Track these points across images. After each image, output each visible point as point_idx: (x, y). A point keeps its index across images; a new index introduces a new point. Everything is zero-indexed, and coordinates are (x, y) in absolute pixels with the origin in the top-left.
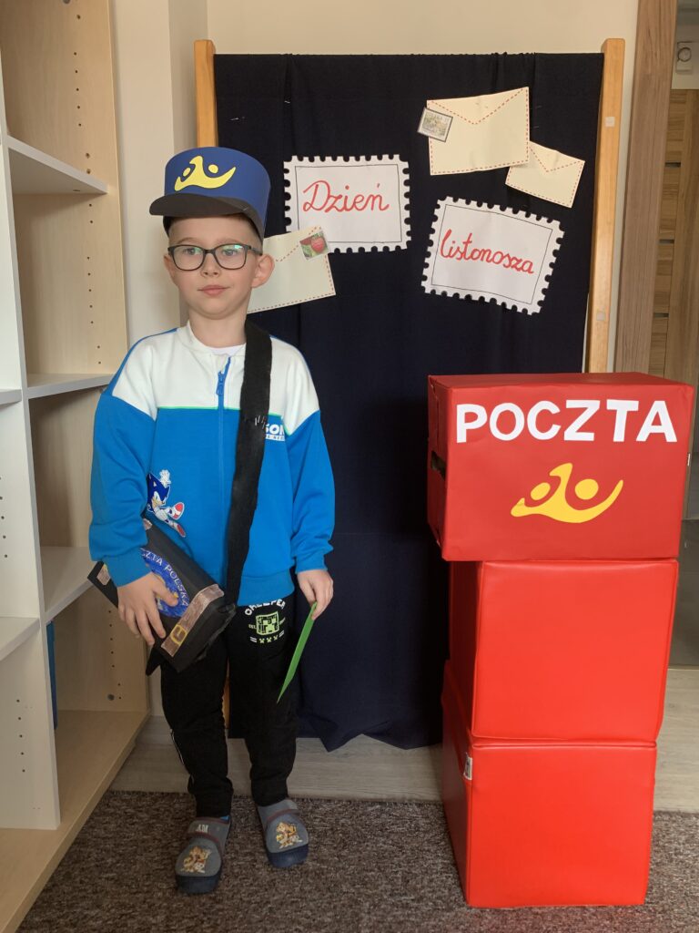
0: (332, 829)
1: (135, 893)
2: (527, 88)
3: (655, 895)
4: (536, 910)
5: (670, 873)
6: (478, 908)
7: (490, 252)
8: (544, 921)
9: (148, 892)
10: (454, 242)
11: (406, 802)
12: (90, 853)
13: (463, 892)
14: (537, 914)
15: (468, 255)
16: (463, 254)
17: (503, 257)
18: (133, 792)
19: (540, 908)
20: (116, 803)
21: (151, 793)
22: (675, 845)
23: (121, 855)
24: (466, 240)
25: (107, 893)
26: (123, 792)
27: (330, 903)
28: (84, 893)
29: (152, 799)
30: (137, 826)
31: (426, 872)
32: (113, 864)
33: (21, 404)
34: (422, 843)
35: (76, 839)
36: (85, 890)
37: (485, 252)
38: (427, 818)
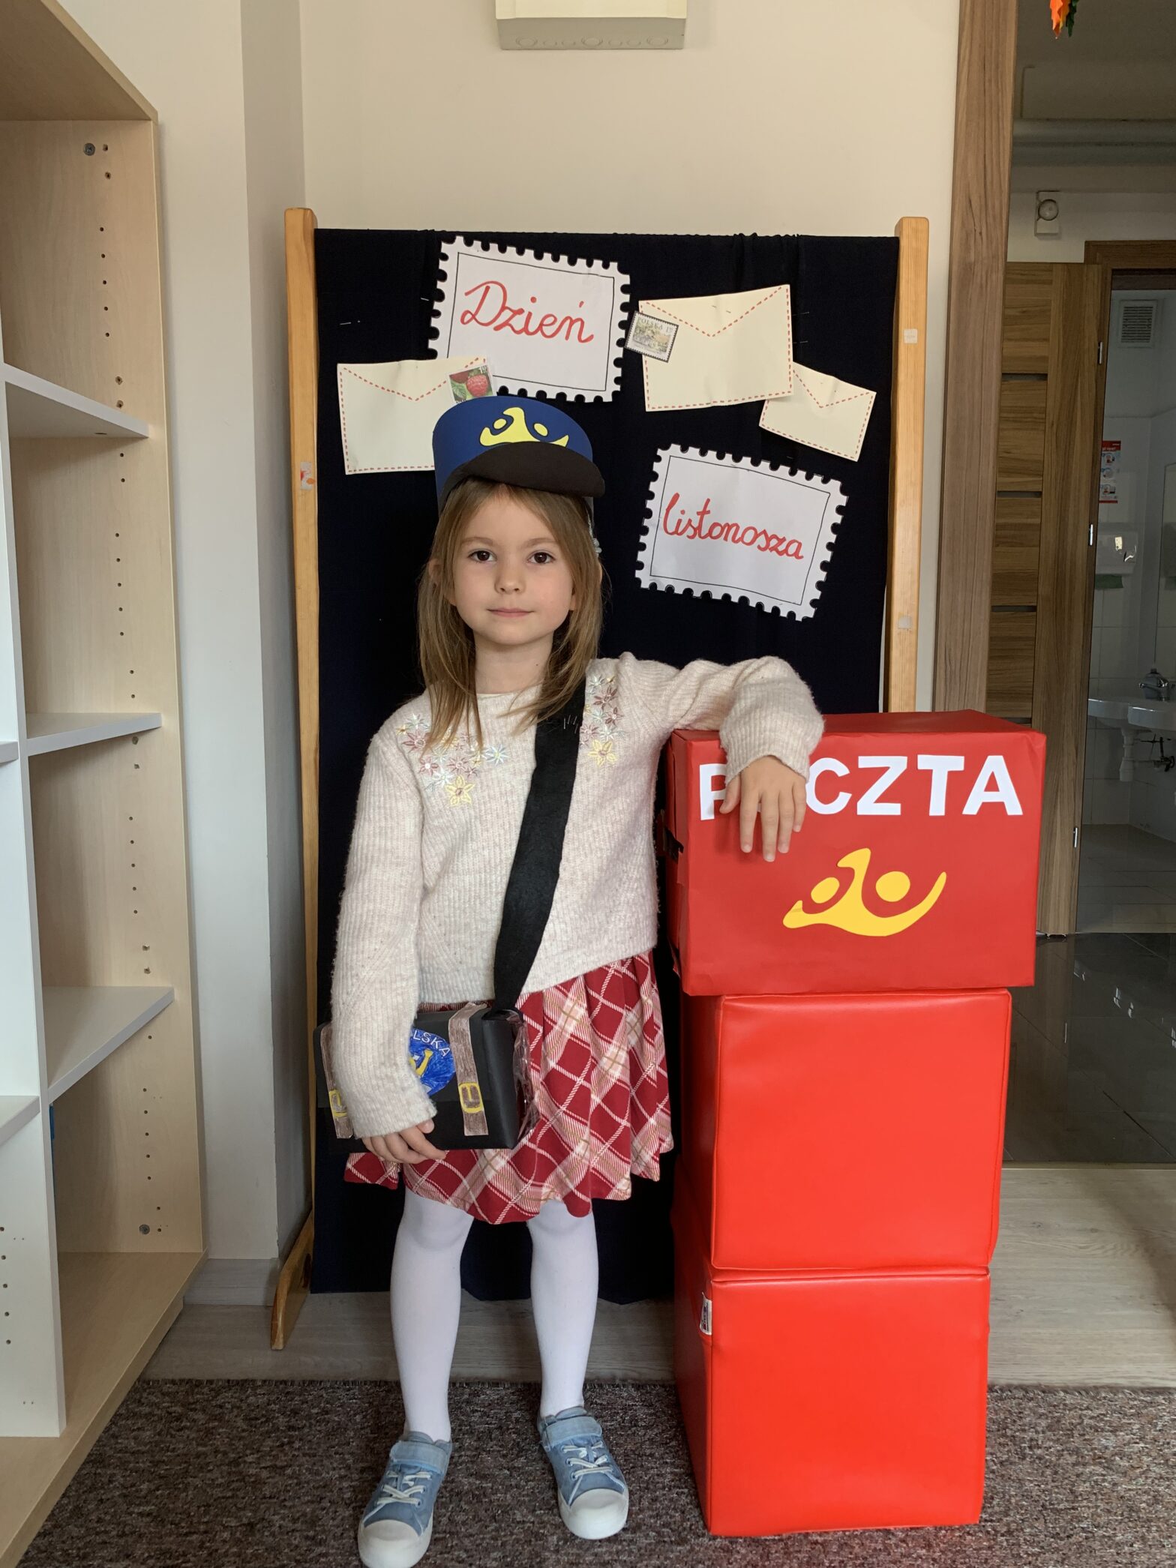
0: (500, 1428)
1: (186, 1534)
2: (788, 286)
3: (997, 1509)
4: (815, 1538)
5: (1021, 1476)
6: (726, 1538)
7: (738, 527)
8: (826, 1553)
9: (206, 1532)
10: (683, 512)
11: (617, 1382)
12: (114, 1475)
13: (703, 1515)
14: (816, 1543)
15: (705, 531)
16: (698, 530)
17: (757, 536)
18: (182, 1381)
19: (820, 1535)
20: (153, 1398)
21: (210, 1382)
22: (1031, 1434)
23: (161, 1477)
24: (701, 510)
25: (141, 1536)
26: (166, 1382)
27: (495, 1539)
28: (105, 1537)
29: (211, 1390)
30: (187, 1432)
31: (647, 1488)
32: (150, 1491)
33: (17, 764)
34: (643, 1443)
35: (90, 1455)
36: (106, 1532)
37: (730, 527)
38: (650, 1406)
